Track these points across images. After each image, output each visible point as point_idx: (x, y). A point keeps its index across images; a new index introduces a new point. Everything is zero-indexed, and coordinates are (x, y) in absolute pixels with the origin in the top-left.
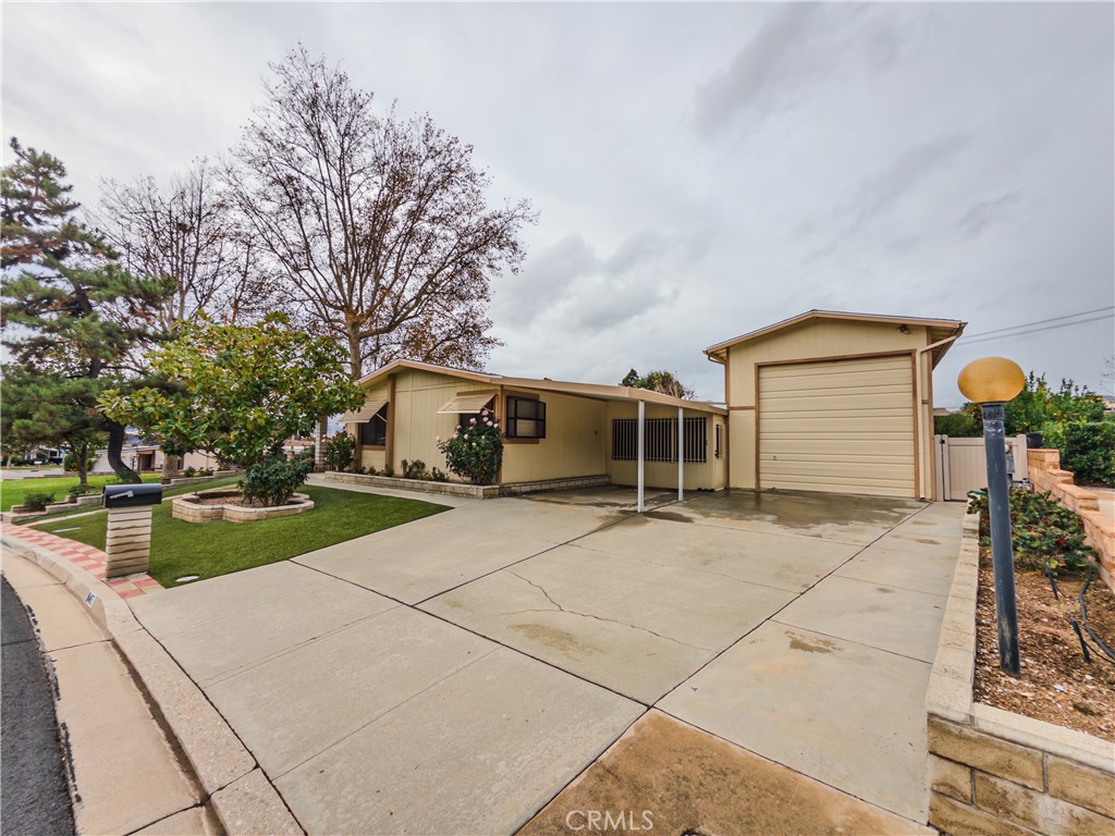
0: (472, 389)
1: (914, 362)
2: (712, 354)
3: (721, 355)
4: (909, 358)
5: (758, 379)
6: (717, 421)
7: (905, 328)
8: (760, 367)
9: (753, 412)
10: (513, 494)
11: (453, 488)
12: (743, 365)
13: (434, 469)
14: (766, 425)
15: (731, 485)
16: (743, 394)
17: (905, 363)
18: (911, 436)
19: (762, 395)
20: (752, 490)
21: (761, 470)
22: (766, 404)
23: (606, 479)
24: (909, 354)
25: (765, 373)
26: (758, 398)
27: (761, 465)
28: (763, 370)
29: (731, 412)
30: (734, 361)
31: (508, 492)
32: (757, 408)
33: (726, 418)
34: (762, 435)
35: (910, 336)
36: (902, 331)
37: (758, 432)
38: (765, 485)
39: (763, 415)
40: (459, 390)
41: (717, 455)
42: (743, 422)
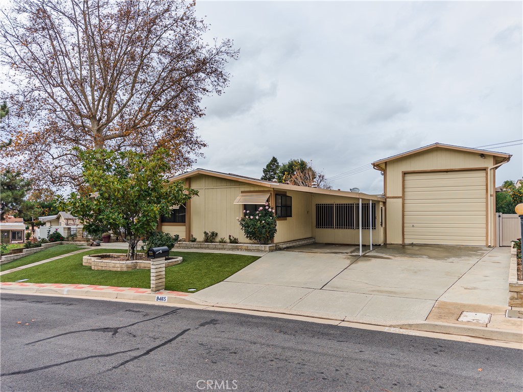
0: (252, 189)
1: (487, 174)
2: (377, 166)
3: (382, 166)
4: (484, 171)
5: (404, 181)
6: (381, 205)
7: (482, 155)
8: (405, 174)
9: (401, 200)
10: (280, 249)
11: (247, 246)
12: (395, 173)
13: (230, 236)
14: (408, 207)
15: (388, 242)
16: (395, 189)
17: (483, 174)
18: (484, 213)
19: (406, 190)
20: (401, 245)
21: (405, 233)
22: (408, 195)
23: (313, 240)
24: (485, 169)
25: (408, 177)
26: (404, 192)
27: (405, 230)
28: (406, 175)
29: (387, 199)
30: (390, 170)
31: (278, 249)
32: (403, 197)
33: (385, 203)
34: (406, 213)
35: (485, 160)
36: (481, 157)
37: (403, 211)
38: (407, 241)
39: (406, 201)
40: (243, 190)
41: (382, 225)
42: (394, 206)
